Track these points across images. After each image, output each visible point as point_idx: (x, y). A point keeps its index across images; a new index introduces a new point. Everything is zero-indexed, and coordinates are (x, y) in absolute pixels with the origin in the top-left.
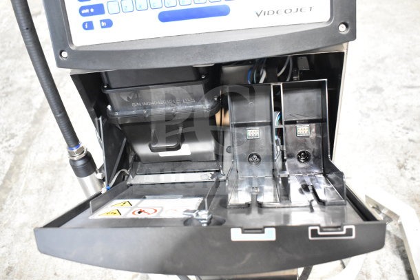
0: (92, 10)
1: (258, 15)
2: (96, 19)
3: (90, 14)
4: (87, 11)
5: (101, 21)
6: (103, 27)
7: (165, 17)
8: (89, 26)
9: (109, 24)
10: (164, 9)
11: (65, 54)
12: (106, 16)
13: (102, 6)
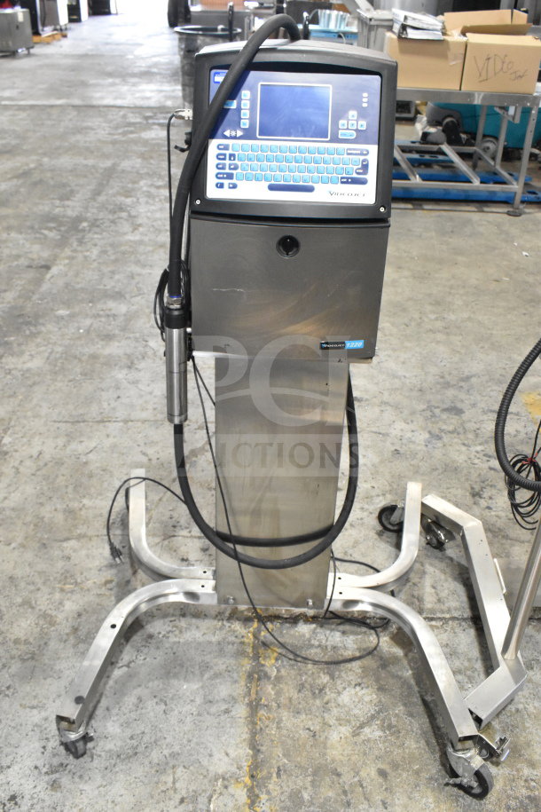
0: (225, 176)
1: (332, 195)
2: (226, 182)
3: (223, 178)
4: (221, 176)
5: (230, 184)
6: (230, 188)
7: (272, 188)
8: (221, 186)
9: (234, 186)
10: (273, 182)
11: (198, 202)
12: (234, 181)
13: (232, 174)
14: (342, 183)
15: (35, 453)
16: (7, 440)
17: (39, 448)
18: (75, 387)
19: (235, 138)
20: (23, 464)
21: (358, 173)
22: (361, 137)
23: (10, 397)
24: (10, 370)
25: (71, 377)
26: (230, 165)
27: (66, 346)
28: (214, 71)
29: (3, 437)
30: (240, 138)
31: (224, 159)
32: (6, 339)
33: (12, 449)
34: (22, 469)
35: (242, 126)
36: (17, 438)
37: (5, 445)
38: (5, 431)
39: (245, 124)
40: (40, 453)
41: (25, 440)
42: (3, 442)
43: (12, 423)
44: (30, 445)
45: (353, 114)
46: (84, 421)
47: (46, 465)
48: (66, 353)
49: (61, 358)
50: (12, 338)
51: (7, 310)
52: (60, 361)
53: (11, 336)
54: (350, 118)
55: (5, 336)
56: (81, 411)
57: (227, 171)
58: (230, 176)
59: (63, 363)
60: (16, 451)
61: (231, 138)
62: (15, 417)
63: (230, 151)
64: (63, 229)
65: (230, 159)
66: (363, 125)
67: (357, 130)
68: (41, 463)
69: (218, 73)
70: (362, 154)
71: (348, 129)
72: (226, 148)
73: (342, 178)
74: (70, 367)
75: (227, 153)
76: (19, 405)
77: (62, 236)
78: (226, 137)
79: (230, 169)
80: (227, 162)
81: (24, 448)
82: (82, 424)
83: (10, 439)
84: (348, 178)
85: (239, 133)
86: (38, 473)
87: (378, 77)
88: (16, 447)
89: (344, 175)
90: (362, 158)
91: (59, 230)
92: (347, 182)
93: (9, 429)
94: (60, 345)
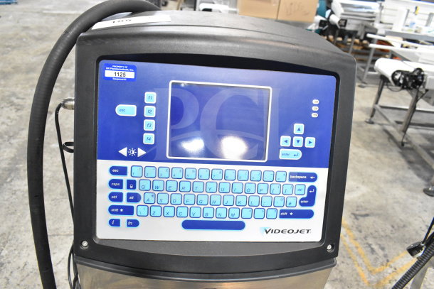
0: (122, 210)
1: (267, 232)
2: (124, 219)
3: (119, 213)
4: (117, 210)
5: (128, 221)
6: (128, 226)
7: (188, 225)
8: (115, 223)
9: (135, 224)
10: (189, 218)
11: (85, 244)
12: (134, 217)
13: (132, 208)
14: (282, 217)
15: (22, 265)
16: (4, 252)
17: (24, 260)
18: (55, 205)
19: (135, 158)
20: (13, 275)
21: (302, 205)
22: (308, 158)
23: (11, 214)
24: (15, 191)
25: (53, 197)
26: (129, 195)
27: (54, 172)
28: (103, 62)
29: (2, 250)
30: (143, 158)
31: (121, 187)
32: (17, 166)
33: (6, 261)
34: (11, 280)
35: (145, 142)
36: (11, 251)
37: (3, 257)
38: (4, 244)
39: (149, 139)
40: (26, 265)
41: (16, 252)
42: (2, 254)
43: (10, 237)
44: (19, 256)
45: (299, 128)
46: (58, 235)
47: (28, 275)
48: (53, 177)
49: (49, 180)
50: (21, 165)
51: (21, 143)
52: (48, 183)
53: (21, 163)
54: (296, 132)
55: (17, 164)
56: (57, 226)
57: (124, 203)
58: (129, 211)
59: (49, 185)
60: (9, 262)
61: (129, 158)
62: (12, 232)
63: (129, 177)
64: (63, 87)
65: (128, 188)
66: (311, 142)
67: (303, 149)
68: (25, 274)
69: (110, 66)
70: (308, 180)
71: (291, 147)
72: (123, 171)
73: (282, 211)
74: (54, 188)
75: (125, 178)
76: (17, 221)
77: (62, 92)
78: (121, 158)
79: (129, 200)
80: (125, 191)
81: (15, 260)
82: (56, 237)
83: (6, 252)
84: (289, 211)
85: (141, 152)
86: (22, 283)
87: (333, 79)
88: (10, 259)
89: (285, 208)
90: (308, 184)
91: (61, 88)
92: (288, 216)
93: (7, 242)
94: (50, 171)
